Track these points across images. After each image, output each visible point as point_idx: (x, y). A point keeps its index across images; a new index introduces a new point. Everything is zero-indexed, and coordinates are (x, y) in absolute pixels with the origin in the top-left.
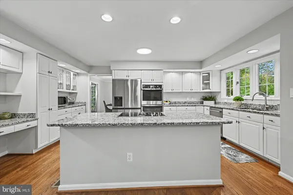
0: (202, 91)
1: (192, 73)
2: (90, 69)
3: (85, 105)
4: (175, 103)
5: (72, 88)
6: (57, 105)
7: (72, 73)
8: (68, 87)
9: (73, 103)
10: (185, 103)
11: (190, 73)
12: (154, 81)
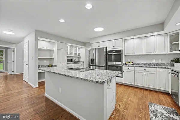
0: (169, 52)
1: (156, 36)
2: (84, 44)
3: (83, 63)
4: (139, 64)
5: (77, 54)
6: (66, 62)
7: (77, 48)
8: (75, 54)
9: (79, 62)
10: (150, 64)
11: (154, 37)
12: (116, 47)
